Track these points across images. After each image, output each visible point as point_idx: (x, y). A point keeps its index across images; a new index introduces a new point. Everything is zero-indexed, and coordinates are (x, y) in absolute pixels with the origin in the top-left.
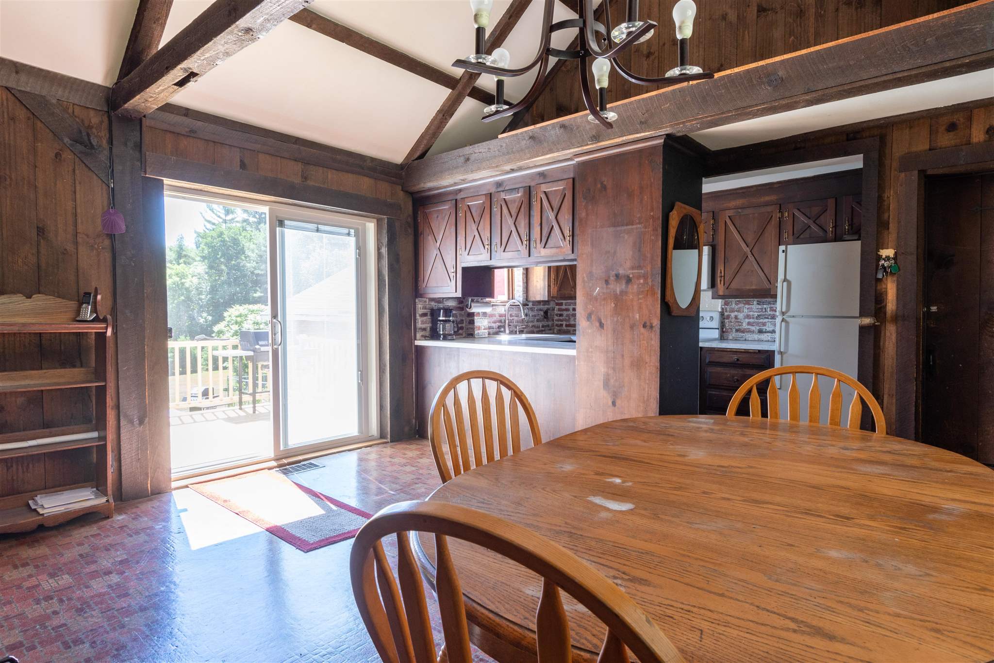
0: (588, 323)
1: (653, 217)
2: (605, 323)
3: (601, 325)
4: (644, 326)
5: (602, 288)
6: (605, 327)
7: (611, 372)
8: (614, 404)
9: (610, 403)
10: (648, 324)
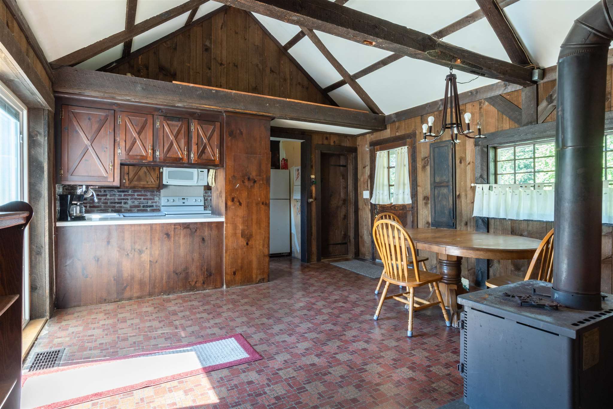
0: (232, 203)
1: (266, 153)
2: (242, 203)
3: (240, 204)
4: (263, 204)
5: (240, 184)
6: (242, 205)
7: (246, 228)
8: (247, 244)
9: (245, 244)
10: (264, 203)
